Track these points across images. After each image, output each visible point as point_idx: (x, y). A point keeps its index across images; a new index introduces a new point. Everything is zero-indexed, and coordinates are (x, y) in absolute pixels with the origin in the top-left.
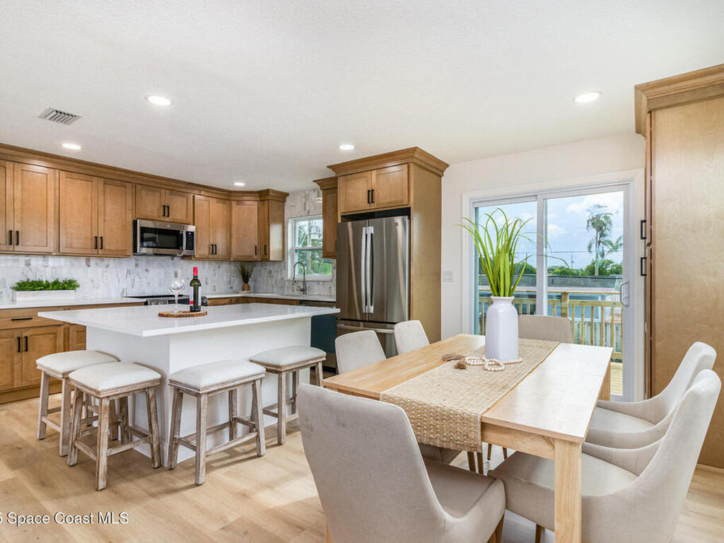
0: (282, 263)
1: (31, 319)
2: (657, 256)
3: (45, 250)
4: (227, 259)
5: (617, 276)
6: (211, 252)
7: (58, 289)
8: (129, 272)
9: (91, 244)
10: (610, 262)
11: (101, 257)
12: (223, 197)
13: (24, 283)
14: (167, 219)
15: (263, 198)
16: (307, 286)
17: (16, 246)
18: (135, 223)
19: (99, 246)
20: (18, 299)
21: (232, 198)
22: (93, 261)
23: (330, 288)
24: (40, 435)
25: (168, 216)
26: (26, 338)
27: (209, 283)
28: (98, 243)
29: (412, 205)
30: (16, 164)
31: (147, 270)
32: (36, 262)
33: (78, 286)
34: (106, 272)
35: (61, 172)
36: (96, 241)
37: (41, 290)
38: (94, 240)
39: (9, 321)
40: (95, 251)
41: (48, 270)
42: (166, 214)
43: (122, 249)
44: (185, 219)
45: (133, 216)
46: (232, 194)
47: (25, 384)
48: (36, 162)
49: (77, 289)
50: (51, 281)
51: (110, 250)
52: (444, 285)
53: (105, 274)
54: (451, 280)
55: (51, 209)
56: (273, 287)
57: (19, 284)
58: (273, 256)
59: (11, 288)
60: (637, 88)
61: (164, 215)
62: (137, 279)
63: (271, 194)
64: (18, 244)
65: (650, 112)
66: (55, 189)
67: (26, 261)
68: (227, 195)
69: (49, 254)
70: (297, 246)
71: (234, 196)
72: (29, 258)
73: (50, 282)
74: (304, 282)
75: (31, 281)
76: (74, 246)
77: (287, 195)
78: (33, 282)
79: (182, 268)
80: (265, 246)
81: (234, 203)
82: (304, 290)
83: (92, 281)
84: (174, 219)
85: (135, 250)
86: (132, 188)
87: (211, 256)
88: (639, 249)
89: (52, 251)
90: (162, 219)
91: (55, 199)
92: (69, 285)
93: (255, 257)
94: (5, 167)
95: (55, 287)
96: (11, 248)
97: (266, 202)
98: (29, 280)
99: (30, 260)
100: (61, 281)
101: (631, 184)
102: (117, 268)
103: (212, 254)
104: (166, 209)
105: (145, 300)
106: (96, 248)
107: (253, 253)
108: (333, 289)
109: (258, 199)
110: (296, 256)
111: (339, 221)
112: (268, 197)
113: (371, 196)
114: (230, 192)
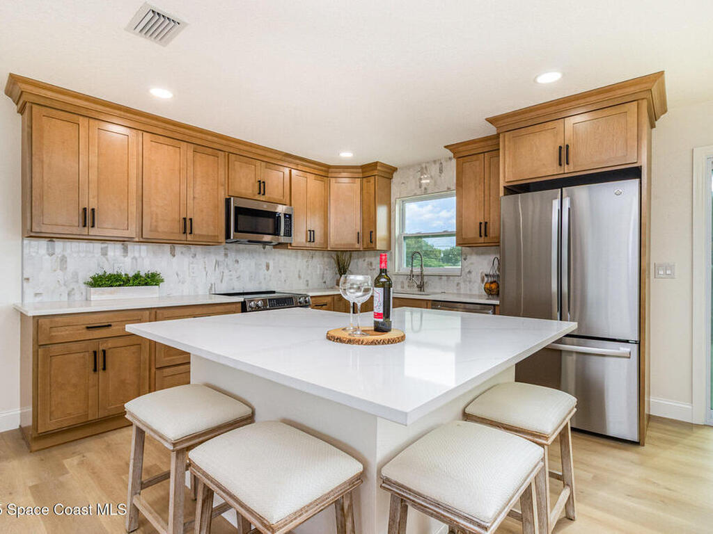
0: (388, 254)
1: (110, 325)
3: (126, 234)
4: (324, 249)
6: (309, 240)
7: (139, 284)
8: (217, 263)
9: (178, 227)
11: (188, 244)
12: (321, 173)
13: (100, 277)
14: (262, 198)
15: (367, 174)
16: (425, 281)
17: (90, 229)
18: (228, 201)
19: (188, 231)
20: (93, 297)
21: (330, 175)
22: (178, 249)
23: (458, 284)
24: (130, 525)
25: (264, 194)
26: (104, 352)
27: (302, 277)
28: (187, 226)
29: (644, 162)
30: (91, 120)
31: (237, 261)
32: (114, 251)
33: (162, 281)
34: (192, 263)
35: (144, 133)
36: (185, 223)
37: (120, 285)
38: (182, 222)
39: (83, 329)
40: (183, 237)
41: (128, 260)
42: (262, 192)
43: (213, 234)
44: (282, 198)
45: (225, 194)
46: (330, 170)
47: (102, 414)
48: (115, 119)
49: (161, 284)
50: (131, 274)
51: (200, 235)
53: (191, 265)
55: (133, 182)
57: (93, 278)
58: (380, 245)
59: (85, 283)
61: (259, 193)
62: (227, 274)
63: (378, 168)
64: (93, 226)
66: (138, 154)
67: (102, 249)
68: (325, 171)
69: (130, 240)
70: (405, 232)
71: (332, 172)
72: (106, 245)
73: (130, 276)
74: (422, 275)
75: (108, 273)
76: (159, 230)
77: (395, 169)
78: (111, 275)
79: (274, 259)
80: (371, 232)
81: (333, 181)
82: (421, 287)
83: (177, 275)
84: (269, 198)
85: (228, 236)
86: (225, 157)
87: (308, 244)
89: (134, 236)
90: (257, 197)
91: (137, 168)
92: (152, 280)
93: (357, 246)
94: (79, 124)
95: (137, 281)
96: (85, 231)
97: (372, 179)
98: (105, 272)
99: (107, 247)
100: (142, 274)
102: (204, 258)
103: (310, 241)
104: (262, 185)
106: (185, 233)
107: (355, 241)
108: (462, 285)
109: (361, 175)
110: (404, 245)
111: (502, 194)
112: (375, 173)
113: (564, 154)
114: (329, 167)
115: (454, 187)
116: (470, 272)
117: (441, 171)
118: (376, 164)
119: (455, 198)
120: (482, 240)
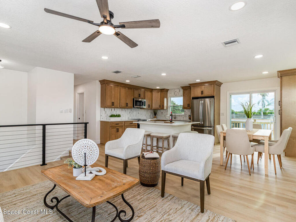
0: (167, 110)
1: (119, 124)
2: (283, 110)
3: (118, 106)
4: (151, 109)
5: (271, 115)
9: (125, 105)
10: (268, 109)
12: (151, 91)
15: (162, 91)
17: (113, 106)
18: (134, 99)
20: (111, 119)
21: (153, 91)
22: (123, 109)
23: (183, 117)
26: (118, 129)
29: (215, 95)
31: (133, 112)
32: (113, 110)
33: (121, 116)
35: (120, 86)
37: (115, 117)
39: (115, 124)
40: (126, 107)
41: (115, 112)
43: (131, 106)
45: (132, 97)
48: (112, 84)
51: (129, 107)
52: (221, 117)
53: (125, 113)
54: (223, 115)
55: (119, 96)
56: (163, 117)
57: (110, 115)
58: (165, 108)
60: (278, 71)
62: (131, 115)
65: (281, 77)
67: (111, 109)
70: (171, 105)
76: (122, 105)
77: (169, 90)
79: (140, 111)
80: (163, 105)
82: (175, 118)
85: (133, 107)
88: (279, 108)
93: (159, 108)
98: (112, 114)
101: (276, 91)
103: (149, 107)
104: (140, 95)
105: (138, 120)
107: (159, 107)
108: (184, 118)
109: (160, 91)
110: (171, 108)
111: (191, 99)
112: (164, 91)
113: (202, 93)
114: (153, 89)
115: (182, 95)
116: (186, 115)
117: (180, 91)
118: (164, 89)
119: (182, 97)
120: (188, 108)
